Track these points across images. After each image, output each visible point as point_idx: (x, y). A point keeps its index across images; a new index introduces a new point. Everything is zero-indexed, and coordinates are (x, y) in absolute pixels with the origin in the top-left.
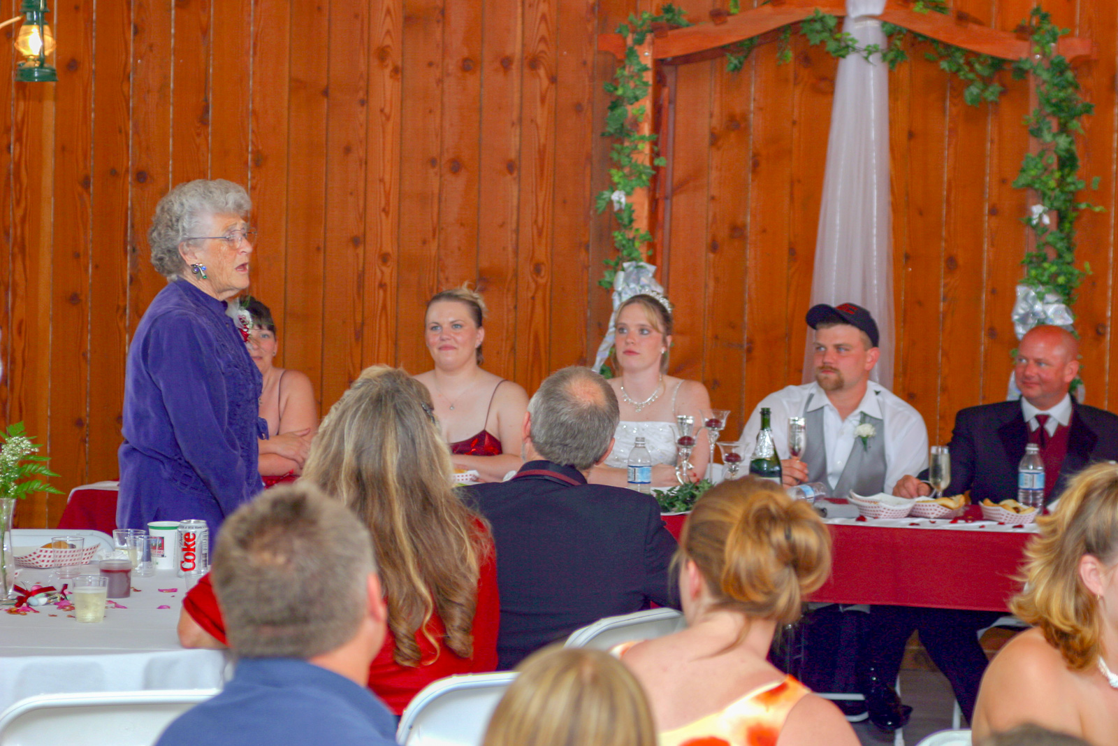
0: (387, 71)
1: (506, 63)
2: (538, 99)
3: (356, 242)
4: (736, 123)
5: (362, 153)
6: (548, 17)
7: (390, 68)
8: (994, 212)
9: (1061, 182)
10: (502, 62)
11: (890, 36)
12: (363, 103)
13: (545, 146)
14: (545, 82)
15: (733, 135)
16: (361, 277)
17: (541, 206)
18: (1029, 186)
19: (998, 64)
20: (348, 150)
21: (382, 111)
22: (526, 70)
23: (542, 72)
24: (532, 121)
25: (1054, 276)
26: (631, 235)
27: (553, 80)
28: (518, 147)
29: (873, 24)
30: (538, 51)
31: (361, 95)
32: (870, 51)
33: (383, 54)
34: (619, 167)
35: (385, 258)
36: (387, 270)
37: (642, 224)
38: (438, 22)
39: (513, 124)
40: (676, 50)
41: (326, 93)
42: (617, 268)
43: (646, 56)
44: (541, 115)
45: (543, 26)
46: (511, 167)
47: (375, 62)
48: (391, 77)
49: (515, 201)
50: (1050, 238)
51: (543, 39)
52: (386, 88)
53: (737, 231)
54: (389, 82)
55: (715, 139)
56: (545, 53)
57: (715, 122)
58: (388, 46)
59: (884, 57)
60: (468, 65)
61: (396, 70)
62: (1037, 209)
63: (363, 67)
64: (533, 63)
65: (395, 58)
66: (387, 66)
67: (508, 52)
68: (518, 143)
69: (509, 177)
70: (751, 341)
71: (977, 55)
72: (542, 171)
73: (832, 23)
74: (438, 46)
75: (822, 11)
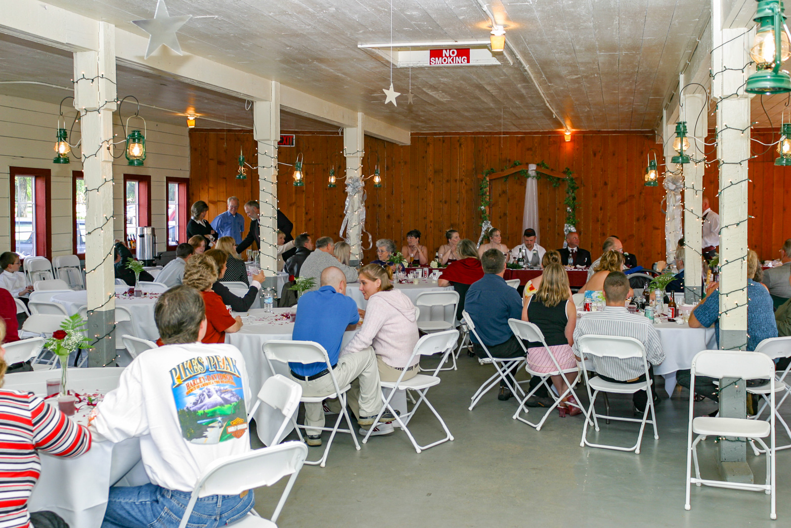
1: (456, 181)
2: (463, 188)
3: (425, 218)
4: (504, 192)
5: (426, 199)
6: (464, 171)
8: (558, 209)
9: (573, 203)
11: (537, 174)
12: (426, 189)
13: (465, 198)
14: (464, 184)
15: (504, 195)
16: (426, 225)
17: (464, 210)
18: (567, 204)
19: (559, 179)
20: (423, 199)
21: (430, 191)
22: (460, 182)
24: (462, 192)
25: (572, 222)
26: (485, 215)
27: (466, 184)
29: (534, 172)
30: (463, 178)
31: (425, 188)
32: (534, 177)
33: (430, 179)
34: (482, 201)
35: (431, 222)
36: (432, 224)
37: (488, 213)
38: (441, 172)
39: (458, 193)
40: (494, 178)
41: (418, 187)
42: (483, 222)
43: (488, 179)
45: (463, 173)
46: (457, 202)
47: (428, 181)
48: (431, 184)
49: (458, 209)
50: (571, 214)
51: (463, 175)
52: (431, 186)
53: (505, 214)
55: (500, 195)
57: (500, 192)
58: (431, 177)
59: (536, 178)
60: (448, 181)
61: (433, 182)
62: (568, 208)
63: (426, 182)
64: (462, 181)
65: (432, 180)
66: (431, 182)
67: (456, 178)
68: (459, 197)
69: (457, 204)
70: (508, 237)
71: (555, 177)
72: (464, 203)
73: (526, 171)
74: (441, 177)
75: (524, 169)
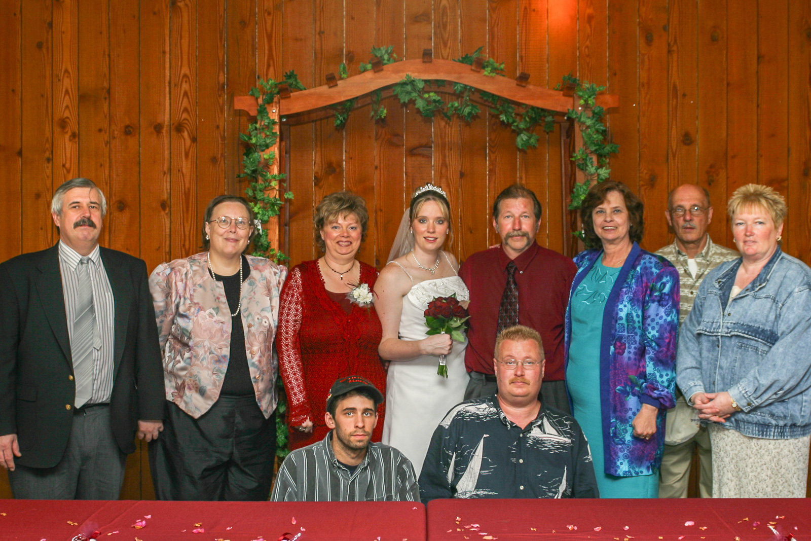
0: (67, 137)
1: (158, 128)
2: (183, 154)
6: (189, 94)
7: (69, 133)
10: (155, 128)
12: (49, 160)
13: (189, 189)
14: (188, 142)
17: (187, 233)
20: (38, 196)
21: (64, 166)
22: (174, 133)
23: (186, 134)
24: (179, 171)
27: (194, 140)
28: (169, 191)
30: (182, 119)
31: (47, 154)
33: (63, 124)
38: (105, 99)
39: (165, 173)
40: (298, 108)
41: (20, 153)
43: (274, 113)
44: (186, 167)
45: (185, 100)
46: (164, 205)
47: (57, 130)
48: (70, 140)
49: (168, 230)
51: (186, 110)
52: (66, 148)
54: (68, 145)
56: (188, 120)
57: (318, 168)
58: (67, 118)
60: (128, 131)
61: (74, 135)
63: (48, 134)
64: (179, 128)
65: (72, 126)
66: (66, 133)
67: (159, 120)
68: (169, 187)
69: (163, 213)
71: (529, 108)
72: (187, 208)
74: (106, 116)
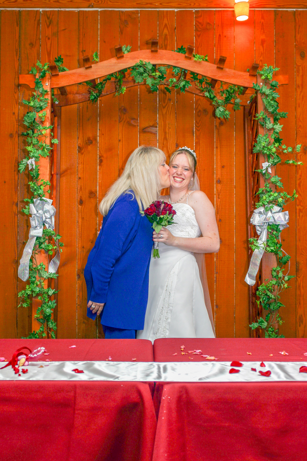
4: (90, 141)
15: (89, 147)
26: (39, 183)
34: (32, 144)
43: (47, 86)
53: (92, 194)
55: (80, 149)
57: (80, 142)
62: (265, 165)
73: (150, 67)
75: (145, 61)
